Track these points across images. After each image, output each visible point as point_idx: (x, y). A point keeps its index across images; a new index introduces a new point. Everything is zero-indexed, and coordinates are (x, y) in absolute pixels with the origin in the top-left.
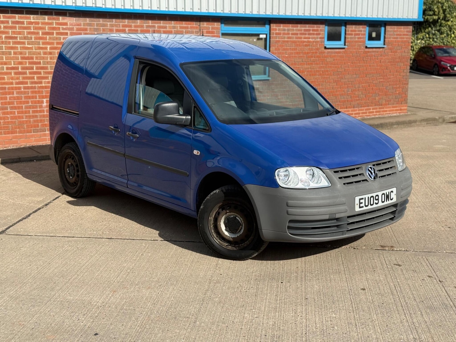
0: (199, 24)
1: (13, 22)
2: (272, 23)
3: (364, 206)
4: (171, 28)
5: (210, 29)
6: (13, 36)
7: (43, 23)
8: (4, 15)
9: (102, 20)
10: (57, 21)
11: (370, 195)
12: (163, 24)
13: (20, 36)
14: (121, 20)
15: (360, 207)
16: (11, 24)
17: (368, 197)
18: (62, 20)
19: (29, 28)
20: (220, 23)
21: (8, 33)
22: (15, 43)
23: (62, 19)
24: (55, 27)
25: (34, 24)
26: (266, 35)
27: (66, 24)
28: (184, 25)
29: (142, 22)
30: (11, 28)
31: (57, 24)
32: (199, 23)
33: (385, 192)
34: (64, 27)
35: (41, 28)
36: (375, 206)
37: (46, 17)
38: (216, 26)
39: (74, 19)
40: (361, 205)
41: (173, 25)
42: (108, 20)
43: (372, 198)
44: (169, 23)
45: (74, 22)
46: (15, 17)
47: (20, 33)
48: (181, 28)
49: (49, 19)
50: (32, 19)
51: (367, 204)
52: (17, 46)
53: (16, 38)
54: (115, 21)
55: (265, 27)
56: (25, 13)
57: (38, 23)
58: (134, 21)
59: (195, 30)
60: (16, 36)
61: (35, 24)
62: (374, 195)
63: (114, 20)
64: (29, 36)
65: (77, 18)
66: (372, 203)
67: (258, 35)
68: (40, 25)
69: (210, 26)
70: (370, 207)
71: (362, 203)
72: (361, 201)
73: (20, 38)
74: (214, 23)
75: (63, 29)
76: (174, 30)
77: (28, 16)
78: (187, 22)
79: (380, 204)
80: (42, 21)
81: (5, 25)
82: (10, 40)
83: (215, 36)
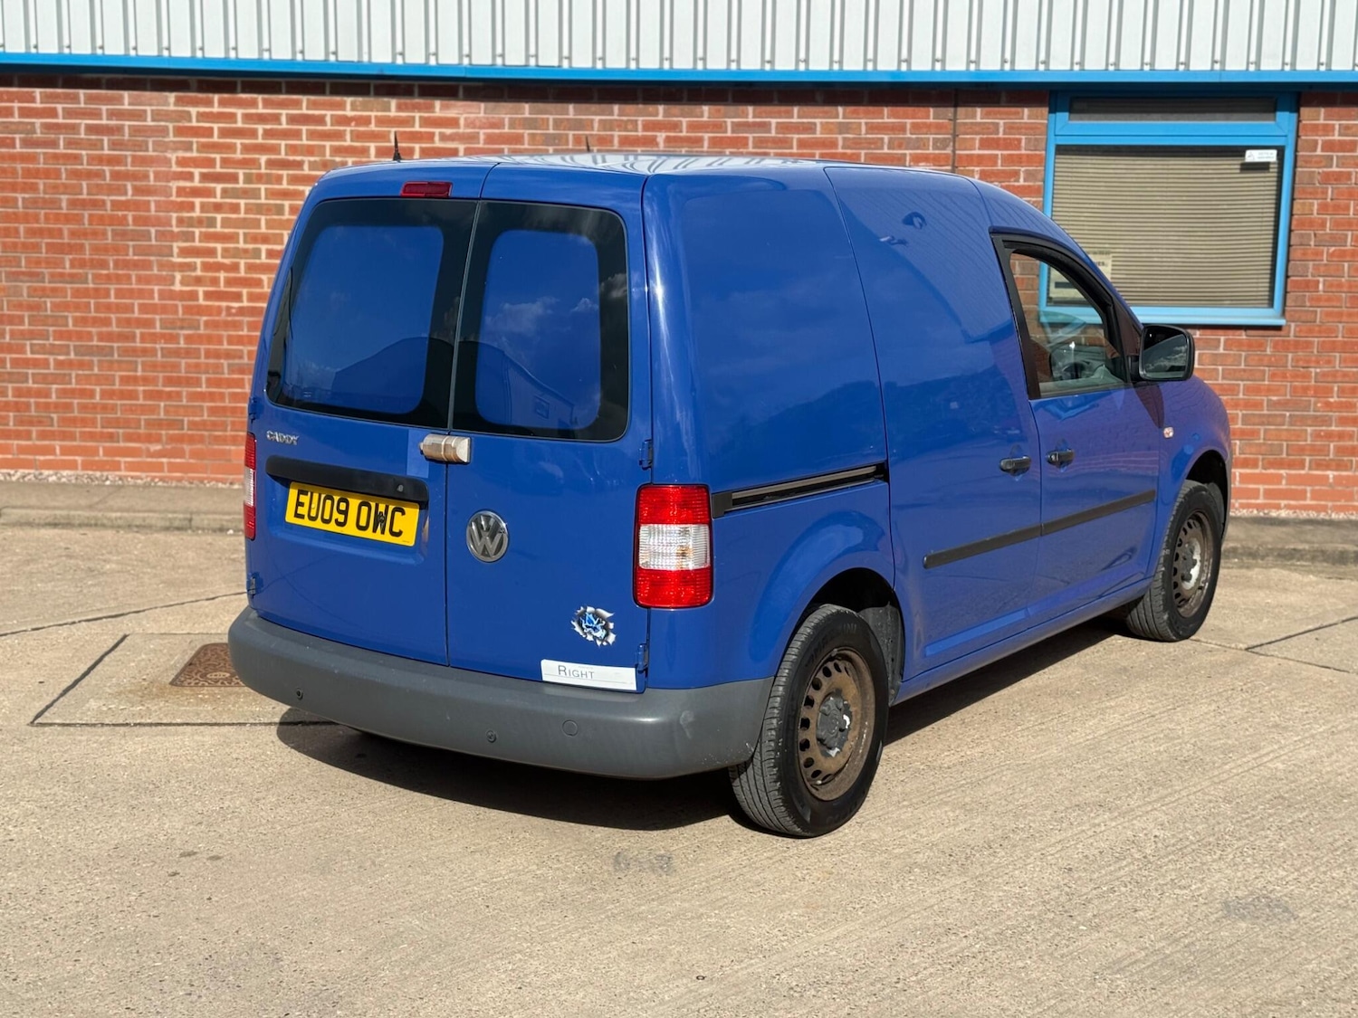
0: (950, 115)
1: (292, 119)
2: (1309, 104)
4: (831, 132)
5: (1001, 130)
6: (291, 158)
7: (380, 121)
8: (266, 96)
9: (575, 108)
10: (426, 115)
12: (799, 117)
13: (312, 159)
14: (641, 106)
16: (288, 124)
18: (441, 109)
19: (339, 136)
20: (1045, 110)
21: (275, 149)
23: (443, 107)
24: (417, 133)
25: (353, 124)
26: (1281, 151)
27: (453, 122)
28: (886, 120)
29: (719, 111)
30: (285, 134)
31: (425, 122)
32: (952, 110)
34: (448, 131)
35: (373, 136)
37: (393, 102)
38: (1026, 120)
39: (482, 105)
41: (840, 120)
42: (594, 107)
44: (826, 112)
45: (482, 115)
46: (297, 104)
47: (310, 151)
48: (872, 128)
49: (399, 108)
50: (348, 106)
52: (301, 188)
53: (299, 165)
54: (619, 109)
55: (1275, 120)
56: (328, 90)
57: (367, 121)
58: (686, 108)
59: (931, 137)
60: (298, 158)
61: (357, 125)
63: (616, 108)
64: (338, 159)
65: (491, 105)
67: (1238, 151)
68: (373, 127)
69: (1001, 122)
73: (311, 166)
74: (1019, 109)
75: (444, 138)
76: (844, 139)
77: (338, 98)
78: (900, 109)
80: (380, 114)
81: (268, 127)
82: (280, 172)
83: (1020, 156)
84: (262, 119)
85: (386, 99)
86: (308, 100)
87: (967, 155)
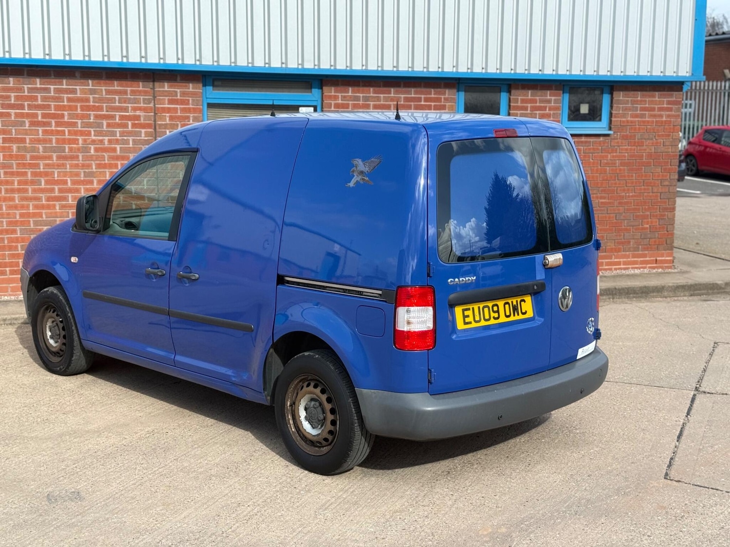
0: (151, 86)
4: (85, 94)
5: (179, 95)
12: (67, 85)
20: (200, 85)
28: (116, 88)
29: (19, 81)
32: (152, 83)
38: (191, 90)
41: (90, 87)
44: (82, 83)
48: (108, 92)
59: (142, 97)
69: (178, 90)
74: (187, 84)
76: (94, 97)
78: (124, 83)
83: (189, 109)
87: (162, 108)
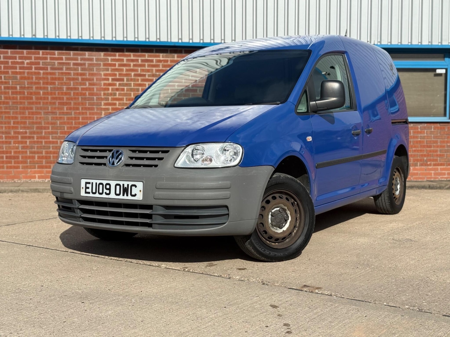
1: (142, 61)
3: (91, 193)
6: (142, 73)
8: (134, 53)
11: (98, 182)
13: (149, 73)
15: (86, 193)
17: (96, 183)
19: (158, 66)
21: (137, 70)
22: (143, 80)
25: (163, 62)
26: (446, 70)
30: (140, 66)
33: (121, 183)
36: (104, 196)
37: (176, 55)
40: (88, 190)
43: (101, 186)
46: (144, 56)
47: (148, 71)
50: (161, 57)
51: (94, 191)
52: (145, 83)
53: (145, 75)
55: (444, 60)
56: (154, 51)
57: (167, 61)
60: (144, 73)
61: (164, 62)
62: (105, 182)
64: (157, 73)
66: (101, 191)
67: (434, 70)
70: (97, 195)
71: (88, 188)
72: (88, 185)
73: (149, 76)
77: (158, 54)
79: (113, 196)
80: (171, 59)
81: (135, 63)
82: (138, 78)
84: (132, 61)
85: (173, 54)
86: (148, 55)
